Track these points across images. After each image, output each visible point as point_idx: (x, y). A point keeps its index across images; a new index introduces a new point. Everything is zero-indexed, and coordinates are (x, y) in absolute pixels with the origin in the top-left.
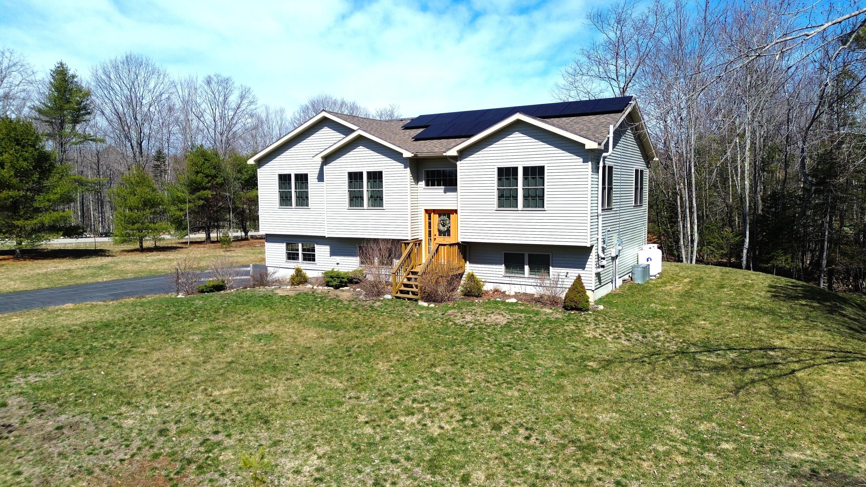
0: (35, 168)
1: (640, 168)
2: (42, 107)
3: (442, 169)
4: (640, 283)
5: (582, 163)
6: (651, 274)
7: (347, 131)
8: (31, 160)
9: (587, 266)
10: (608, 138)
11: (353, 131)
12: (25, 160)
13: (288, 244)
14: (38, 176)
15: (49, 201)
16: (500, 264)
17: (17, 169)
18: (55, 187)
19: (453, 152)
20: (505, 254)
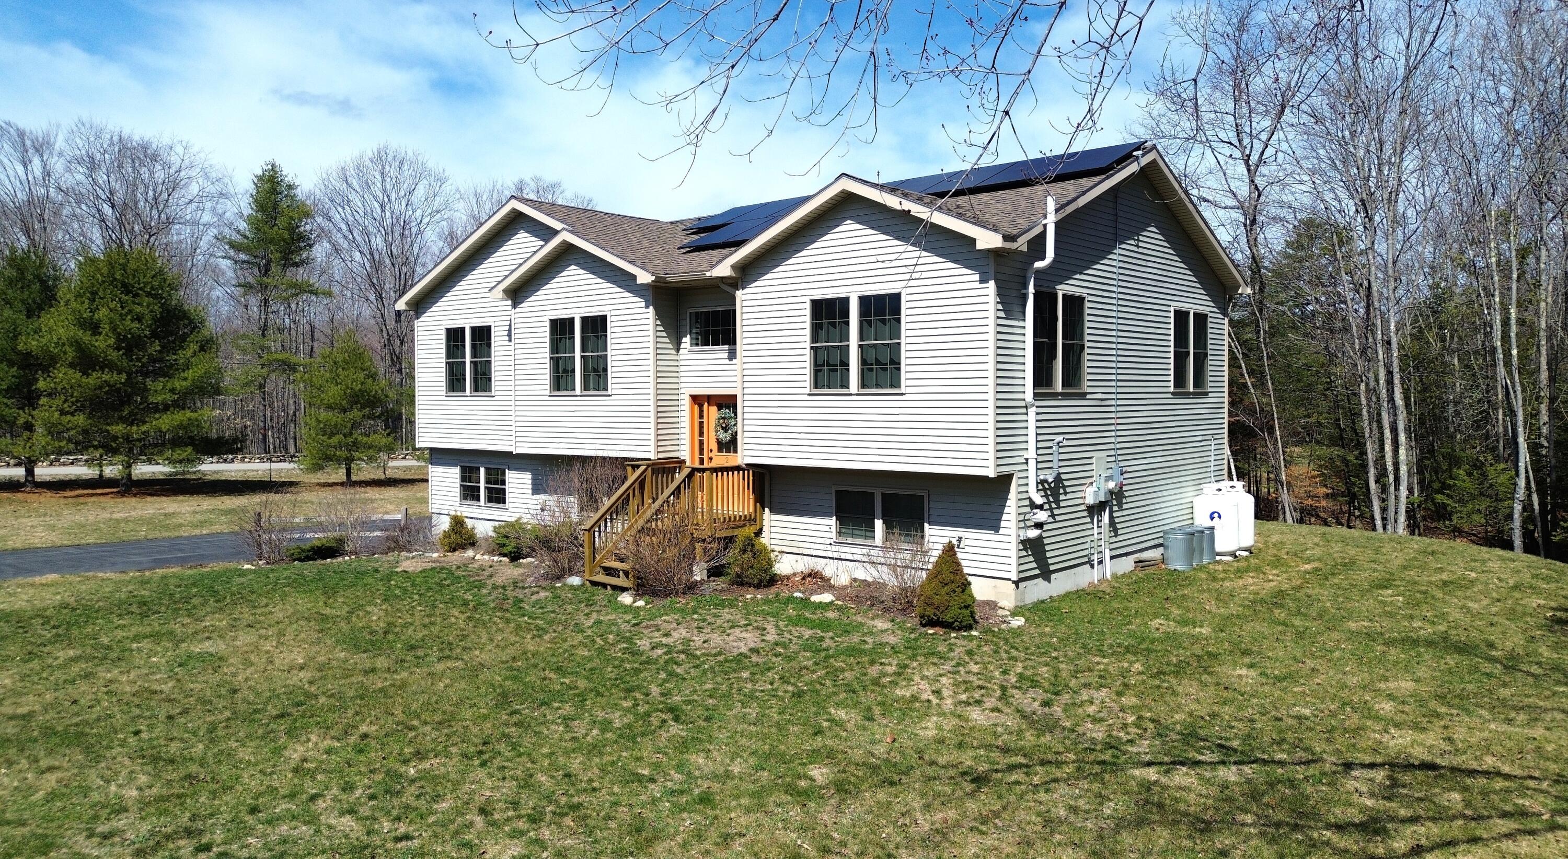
0: (154, 335)
1: (1192, 307)
2: (235, 237)
3: (710, 310)
4: (1178, 567)
5: (977, 285)
6: (1218, 548)
7: (546, 233)
8: (148, 320)
9: (1003, 524)
10: (1045, 226)
11: (555, 232)
12: (139, 318)
13: (463, 469)
14: (158, 348)
15: (172, 391)
16: (827, 515)
17: (120, 334)
18: (187, 367)
19: (724, 270)
20: (838, 492)
